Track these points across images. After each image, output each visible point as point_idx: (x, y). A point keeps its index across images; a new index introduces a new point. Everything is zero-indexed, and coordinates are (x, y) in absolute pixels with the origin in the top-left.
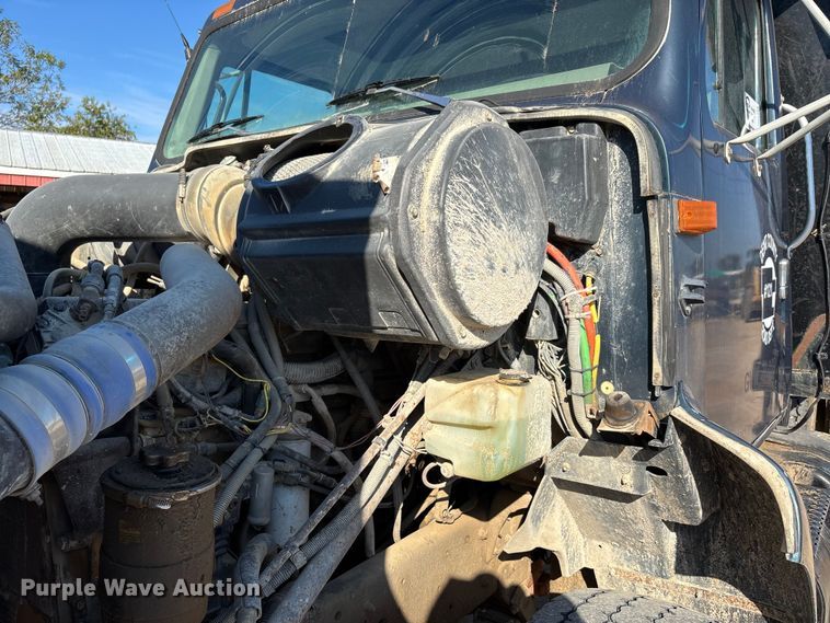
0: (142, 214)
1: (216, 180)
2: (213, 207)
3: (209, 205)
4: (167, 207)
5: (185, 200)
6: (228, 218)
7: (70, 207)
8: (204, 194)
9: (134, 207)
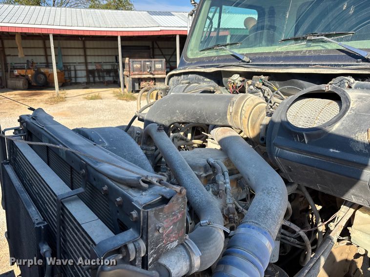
0: (209, 116)
1: (248, 105)
2: (247, 118)
3: (245, 118)
4: (221, 114)
5: (232, 114)
6: (254, 123)
7: (177, 111)
8: (243, 112)
9: (206, 113)
